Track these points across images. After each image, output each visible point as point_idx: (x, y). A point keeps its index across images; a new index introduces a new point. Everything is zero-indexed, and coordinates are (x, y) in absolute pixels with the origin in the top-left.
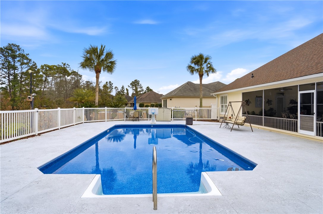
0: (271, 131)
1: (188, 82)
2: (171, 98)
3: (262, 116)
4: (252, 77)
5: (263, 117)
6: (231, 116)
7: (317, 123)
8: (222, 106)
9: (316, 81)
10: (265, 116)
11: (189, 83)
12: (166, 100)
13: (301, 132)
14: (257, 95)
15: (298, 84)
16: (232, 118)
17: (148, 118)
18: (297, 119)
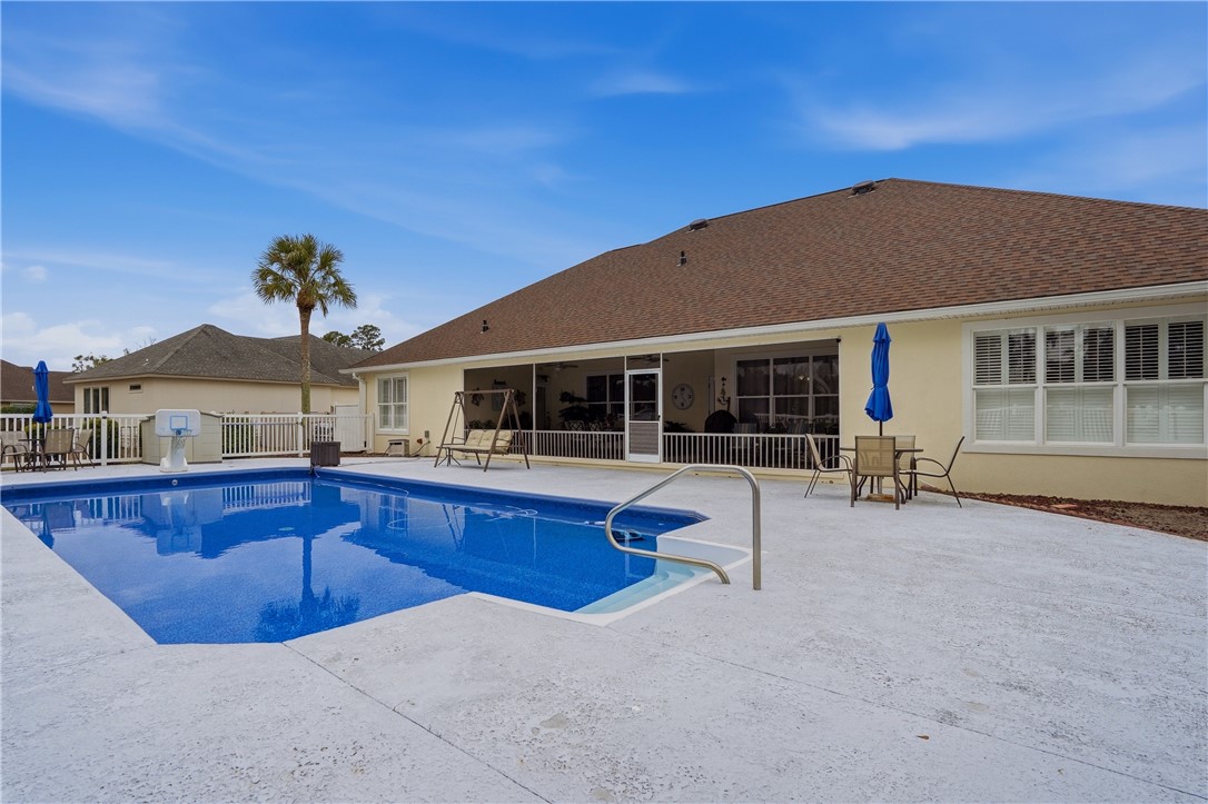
0: (557, 465)
1: (206, 326)
2: (134, 384)
3: (529, 431)
4: (485, 329)
5: (534, 431)
6: (422, 436)
7: (664, 437)
8: (385, 409)
9: (661, 351)
10: (537, 429)
11: (209, 331)
12: (106, 391)
13: (631, 458)
14: (498, 377)
15: (625, 354)
16: (425, 441)
17: (98, 456)
18: (623, 430)
